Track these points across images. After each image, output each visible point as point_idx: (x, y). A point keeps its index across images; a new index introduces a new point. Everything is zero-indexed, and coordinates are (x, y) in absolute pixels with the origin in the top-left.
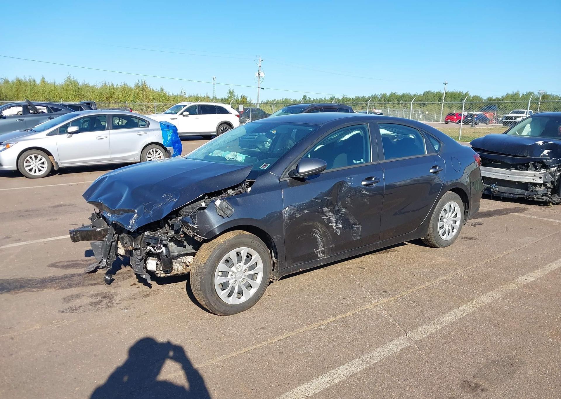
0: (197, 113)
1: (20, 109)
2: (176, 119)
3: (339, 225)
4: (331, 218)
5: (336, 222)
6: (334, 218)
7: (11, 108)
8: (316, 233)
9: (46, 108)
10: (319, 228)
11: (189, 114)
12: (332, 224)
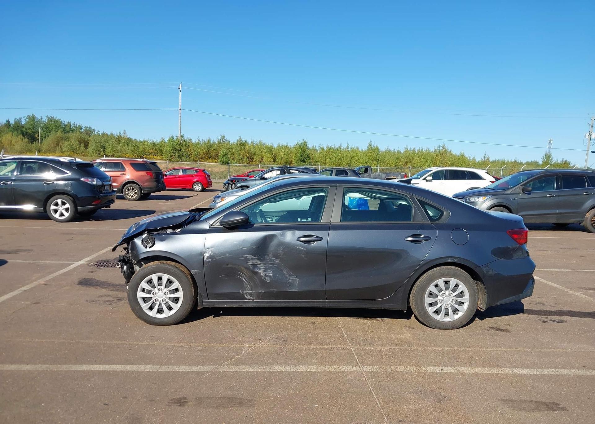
0: (443, 178)
2: (418, 184)
3: (269, 273)
4: (259, 266)
5: (266, 270)
6: (263, 266)
8: (242, 277)
10: (244, 272)
11: (433, 179)
12: (260, 271)
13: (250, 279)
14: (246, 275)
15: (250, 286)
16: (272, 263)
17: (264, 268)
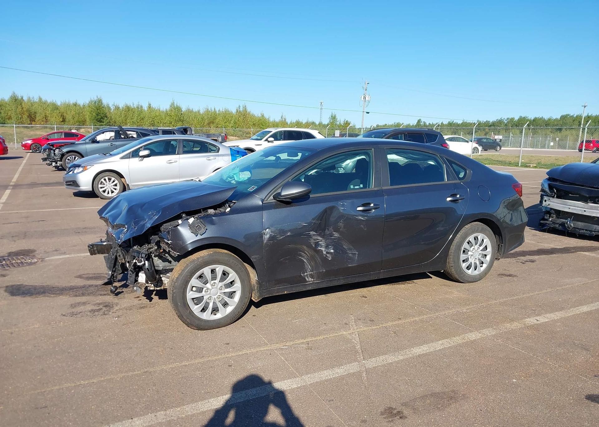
0: (282, 139)
1: (113, 134)
2: (261, 145)
3: (331, 250)
4: (320, 243)
5: (327, 247)
6: (324, 242)
7: (105, 133)
8: (303, 257)
9: (135, 133)
10: (306, 252)
11: (274, 140)
12: (321, 249)
13: (312, 259)
14: (307, 255)
15: (310, 266)
16: (332, 238)
17: (325, 244)
